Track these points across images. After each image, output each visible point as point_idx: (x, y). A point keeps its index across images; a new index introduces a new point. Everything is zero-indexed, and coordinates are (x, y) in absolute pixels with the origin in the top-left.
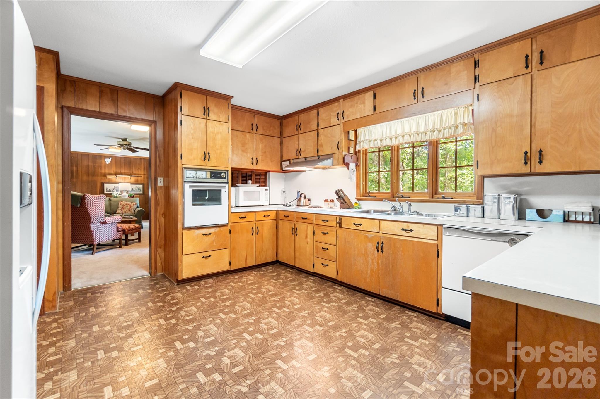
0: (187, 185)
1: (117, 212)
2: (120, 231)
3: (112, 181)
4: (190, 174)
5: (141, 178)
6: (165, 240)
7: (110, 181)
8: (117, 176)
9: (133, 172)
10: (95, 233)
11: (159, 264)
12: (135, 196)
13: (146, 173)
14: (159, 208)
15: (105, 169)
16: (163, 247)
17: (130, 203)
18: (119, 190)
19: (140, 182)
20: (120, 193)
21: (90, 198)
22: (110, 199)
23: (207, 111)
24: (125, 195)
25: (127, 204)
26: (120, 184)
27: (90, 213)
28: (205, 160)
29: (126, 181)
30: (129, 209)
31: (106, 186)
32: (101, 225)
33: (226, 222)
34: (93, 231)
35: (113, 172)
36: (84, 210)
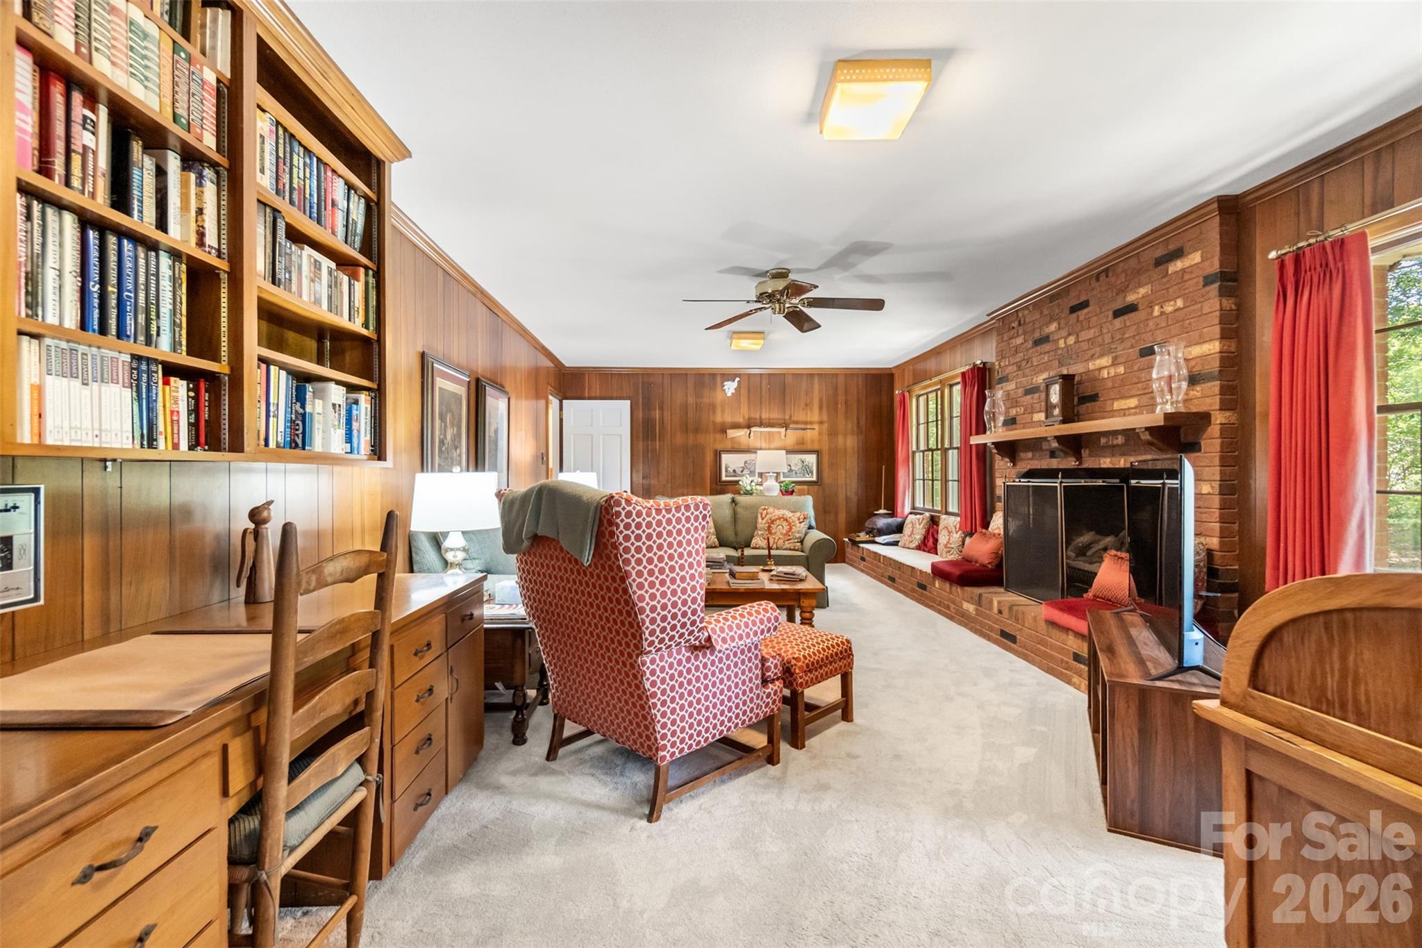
1: (754, 542)
2: (772, 681)
3: (739, 443)
5: (811, 435)
7: (736, 446)
8: (753, 429)
9: (791, 417)
10: (664, 703)
12: (797, 487)
13: (825, 418)
15: (723, 411)
17: (788, 514)
18: (757, 471)
19: (809, 447)
20: (760, 480)
21: (639, 514)
22: (734, 501)
24: (772, 487)
25: (779, 518)
26: (759, 452)
27: (635, 598)
29: (772, 446)
30: (787, 534)
31: (726, 458)
32: (688, 660)
34: (654, 695)
35: (740, 420)
36: (614, 579)
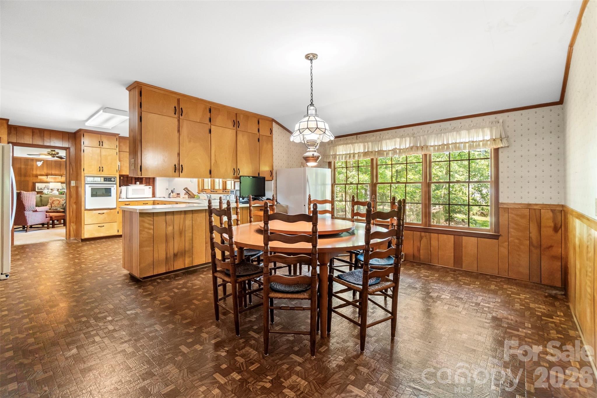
0: (87, 186)
1: (47, 205)
2: (48, 218)
4: (89, 180)
6: (76, 218)
7: (42, 181)
8: (49, 176)
9: (63, 173)
11: (72, 233)
14: (72, 199)
15: (36, 170)
16: (75, 222)
17: (59, 199)
18: (50, 188)
20: (51, 191)
21: (25, 194)
22: (41, 196)
23: (101, 143)
24: (56, 193)
25: (56, 200)
26: (50, 183)
27: (24, 204)
28: (100, 171)
29: (56, 181)
30: (58, 203)
31: (37, 185)
32: (33, 213)
33: (115, 206)
35: (44, 173)
